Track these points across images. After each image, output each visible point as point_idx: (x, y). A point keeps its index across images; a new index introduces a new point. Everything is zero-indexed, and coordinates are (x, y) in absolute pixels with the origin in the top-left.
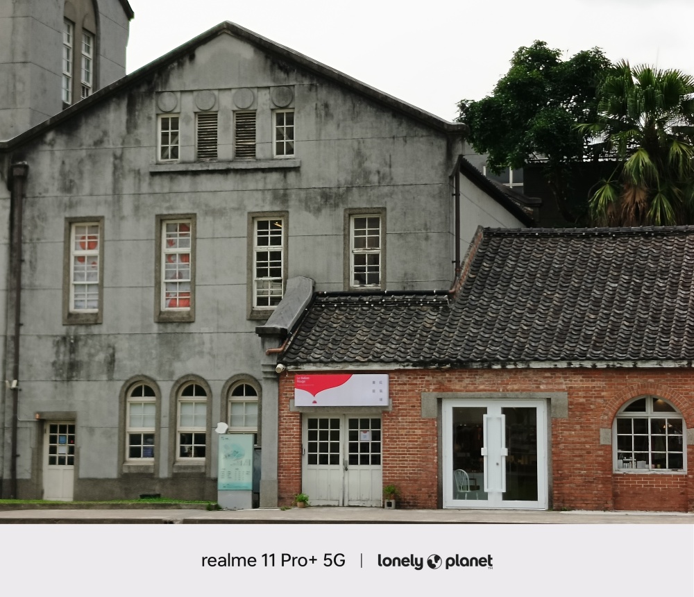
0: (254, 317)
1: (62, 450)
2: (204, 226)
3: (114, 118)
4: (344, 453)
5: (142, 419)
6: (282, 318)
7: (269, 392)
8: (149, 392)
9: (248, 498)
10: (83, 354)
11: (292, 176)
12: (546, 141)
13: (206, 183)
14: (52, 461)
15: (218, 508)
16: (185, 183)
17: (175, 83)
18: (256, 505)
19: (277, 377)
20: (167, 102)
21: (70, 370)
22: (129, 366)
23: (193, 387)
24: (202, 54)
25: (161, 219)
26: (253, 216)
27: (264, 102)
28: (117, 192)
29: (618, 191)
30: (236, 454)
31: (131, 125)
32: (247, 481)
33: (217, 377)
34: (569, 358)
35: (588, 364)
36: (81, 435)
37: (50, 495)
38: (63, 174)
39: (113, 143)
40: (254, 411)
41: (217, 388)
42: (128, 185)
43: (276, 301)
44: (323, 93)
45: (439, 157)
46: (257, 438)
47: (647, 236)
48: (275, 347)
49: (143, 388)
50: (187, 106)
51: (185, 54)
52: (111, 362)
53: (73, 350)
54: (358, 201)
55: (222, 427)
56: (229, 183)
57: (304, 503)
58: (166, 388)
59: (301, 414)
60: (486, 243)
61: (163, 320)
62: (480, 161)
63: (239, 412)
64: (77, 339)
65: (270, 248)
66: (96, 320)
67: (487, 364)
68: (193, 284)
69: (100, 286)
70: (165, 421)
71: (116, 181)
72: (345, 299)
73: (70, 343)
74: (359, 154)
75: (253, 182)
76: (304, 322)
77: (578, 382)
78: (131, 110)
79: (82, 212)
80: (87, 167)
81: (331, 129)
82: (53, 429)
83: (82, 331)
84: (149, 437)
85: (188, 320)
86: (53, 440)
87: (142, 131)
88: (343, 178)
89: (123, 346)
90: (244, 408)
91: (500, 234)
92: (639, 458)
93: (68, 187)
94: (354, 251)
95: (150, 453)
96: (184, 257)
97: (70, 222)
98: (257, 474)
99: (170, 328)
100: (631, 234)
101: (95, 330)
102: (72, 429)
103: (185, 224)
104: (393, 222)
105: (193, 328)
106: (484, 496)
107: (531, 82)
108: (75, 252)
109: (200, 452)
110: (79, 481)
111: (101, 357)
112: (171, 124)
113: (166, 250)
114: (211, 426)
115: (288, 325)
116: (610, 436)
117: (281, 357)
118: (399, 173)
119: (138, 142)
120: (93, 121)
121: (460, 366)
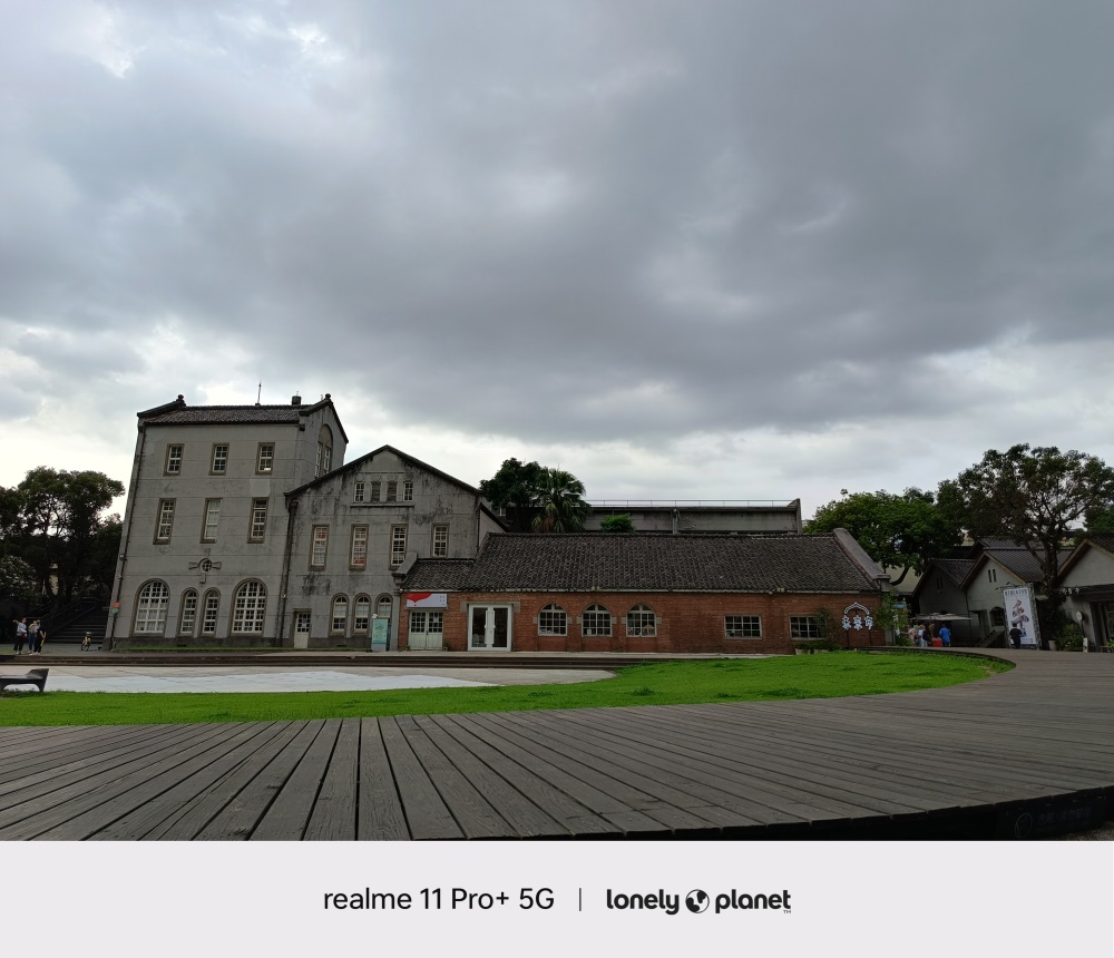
0: (391, 568)
1: (304, 625)
2: (372, 530)
3: (337, 483)
4: (427, 627)
5: (340, 612)
6: (403, 569)
7: (396, 600)
8: (344, 600)
9: (384, 646)
10: (316, 584)
11: (411, 509)
12: (515, 498)
13: (374, 511)
14: (299, 630)
15: (371, 651)
16: (365, 511)
17: (363, 469)
18: (388, 649)
19: (400, 594)
20: (360, 477)
21: (310, 590)
22: (336, 589)
23: (363, 598)
24: (376, 458)
25: (353, 526)
26: (393, 526)
27: (401, 479)
28: (335, 514)
29: (543, 519)
30: (381, 627)
31: (344, 486)
32: (384, 639)
33: (374, 595)
34: (522, 587)
35: (529, 590)
36: (313, 619)
37: (297, 646)
38: (313, 506)
39: (335, 494)
40: (389, 609)
41: (373, 599)
42: (341, 511)
43: (401, 562)
44: (426, 476)
45: (472, 503)
46: (389, 621)
47: (553, 537)
48: (399, 581)
49: (341, 598)
50: (368, 479)
51: (369, 458)
52: (328, 587)
53: (312, 581)
54: (438, 520)
55: (375, 616)
56: (384, 511)
57: (409, 649)
58: (351, 598)
59: (409, 610)
60: (490, 539)
61: (352, 569)
62: (488, 505)
63: (382, 609)
64: (314, 576)
65: (400, 539)
66: (323, 568)
67: (488, 589)
68: (365, 554)
69: (326, 554)
70: (350, 613)
71: (335, 510)
72: (430, 561)
73: (310, 578)
74: (439, 501)
75: (395, 512)
76: (413, 571)
77: (525, 597)
78: (344, 480)
79: (319, 522)
80: (323, 504)
81: (428, 490)
82: (301, 616)
83: (316, 573)
84: (343, 619)
85: (363, 569)
86: (300, 621)
87: (348, 489)
88: (433, 510)
89: (334, 580)
90: (385, 608)
91: (496, 535)
92: (549, 629)
93: (314, 512)
94: (435, 541)
95: (342, 627)
96: (363, 543)
97: (314, 526)
98: (389, 636)
99: (355, 573)
100: (547, 536)
101: (322, 573)
102: (309, 616)
103: (364, 529)
104: (452, 530)
105: (364, 573)
106: (485, 646)
107: (510, 474)
108: (316, 539)
109: (364, 627)
110: (310, 639)
111: (324, 584)
112: (360, 487)
113: (355, 539)
114: (370, 615)
115: (406, 572)
116: (537, 620)
117: (402, 586)
118: (455, 509)
119: (346, 493)
120: (327, 484)
121: (477, 590)
